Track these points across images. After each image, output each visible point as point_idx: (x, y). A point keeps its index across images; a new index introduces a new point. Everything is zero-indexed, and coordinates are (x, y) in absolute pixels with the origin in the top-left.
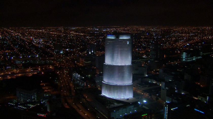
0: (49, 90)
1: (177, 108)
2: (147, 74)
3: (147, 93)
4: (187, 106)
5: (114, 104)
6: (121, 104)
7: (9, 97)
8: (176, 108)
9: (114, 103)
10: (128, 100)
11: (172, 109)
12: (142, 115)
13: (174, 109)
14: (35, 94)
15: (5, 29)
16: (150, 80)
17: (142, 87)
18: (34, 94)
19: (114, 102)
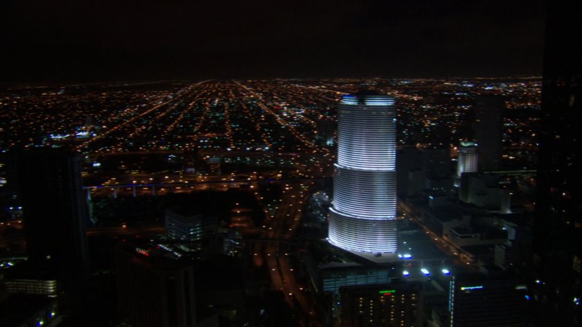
0: (244, 225)
1: (481, 287)
2: (511, 208)
3: (469, 254)
4: (519, 288)
5: (342, 262)
6: (354, 264)
7: (155, 229)
8: (477, 287)
9: (340, 259)
10: (379, 258)
11: (463, 289)
12: (381, 292)
13: (472, 288)
14: (198, 225)
15: (237, 82)
16: (508, 225)
17: (462, 237)
18: (195, 224)
19: (341, 257)
